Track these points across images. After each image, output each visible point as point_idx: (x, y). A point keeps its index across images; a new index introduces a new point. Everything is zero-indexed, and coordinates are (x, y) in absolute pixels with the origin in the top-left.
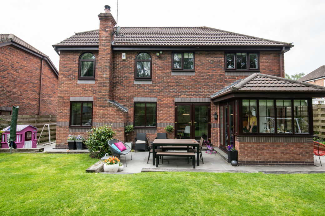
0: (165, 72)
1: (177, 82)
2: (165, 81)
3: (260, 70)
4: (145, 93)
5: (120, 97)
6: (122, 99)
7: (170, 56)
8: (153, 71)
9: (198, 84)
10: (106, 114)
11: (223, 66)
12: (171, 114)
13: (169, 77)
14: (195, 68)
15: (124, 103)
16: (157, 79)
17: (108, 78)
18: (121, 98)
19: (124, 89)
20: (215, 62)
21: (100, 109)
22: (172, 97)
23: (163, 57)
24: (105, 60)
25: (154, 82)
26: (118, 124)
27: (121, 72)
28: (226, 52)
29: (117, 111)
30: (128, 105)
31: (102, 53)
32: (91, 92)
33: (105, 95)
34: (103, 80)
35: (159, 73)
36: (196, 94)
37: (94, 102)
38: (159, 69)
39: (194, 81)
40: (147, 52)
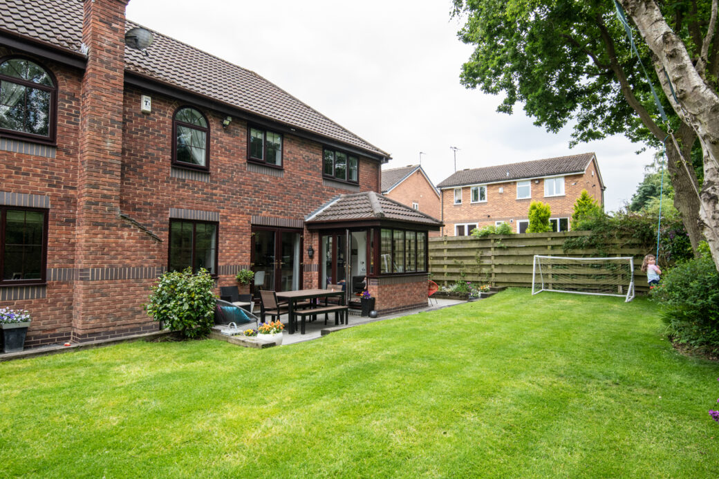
0: (235, 161)
1: (256, 186)
2: (235, 179)
3: (360, 184)
4: (195, 201)
5: (134, 204)
6: (140, 209)
7: (244, 132)
8: (213, 155)
9: (288, 194)
10: (114, 245)
11: (321, 169)
12: (244, 248)
13: (243, 172)
14: (284, 163)
15: (145, 220)
16: (220, 174)
17: (117, 153)
18: (137, 207)
19: (144, 186)
20: (311, 159)
21: (93, 231)
22: (248, 214)
23: (232, 129)
24: (110, 105)
25: (214, 179)
26: (146, 269)
27: (138, 140)
28: (325, 147)
29: (142, 238)
30: (154, 225)
31: (100, 82)
32: (42, 180)
33: (110, 197)
34: (102, 155)
35: (223, 162)
36: (284, 212)
37: (51, 211)
38: (224, 153)
39: (281, 187)
40: (201, 109)
